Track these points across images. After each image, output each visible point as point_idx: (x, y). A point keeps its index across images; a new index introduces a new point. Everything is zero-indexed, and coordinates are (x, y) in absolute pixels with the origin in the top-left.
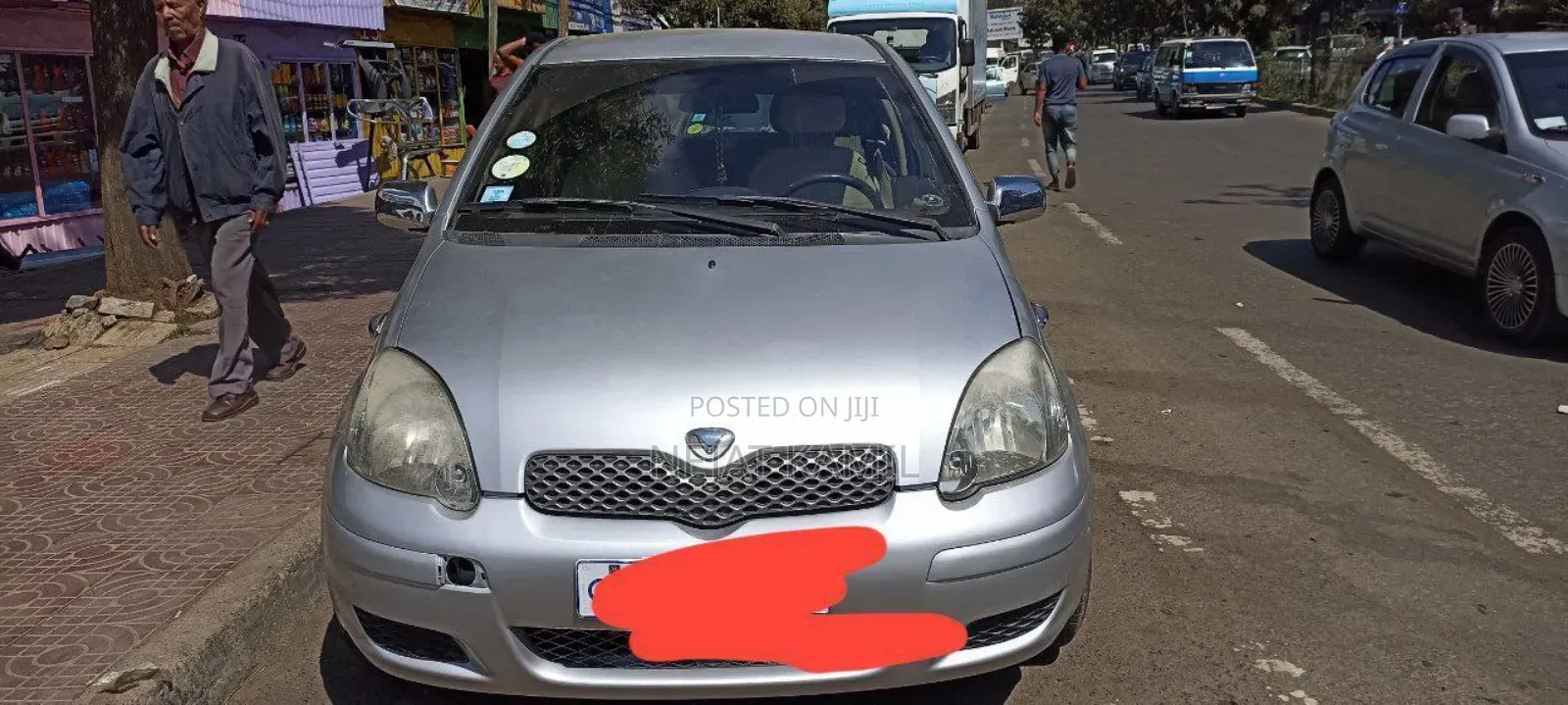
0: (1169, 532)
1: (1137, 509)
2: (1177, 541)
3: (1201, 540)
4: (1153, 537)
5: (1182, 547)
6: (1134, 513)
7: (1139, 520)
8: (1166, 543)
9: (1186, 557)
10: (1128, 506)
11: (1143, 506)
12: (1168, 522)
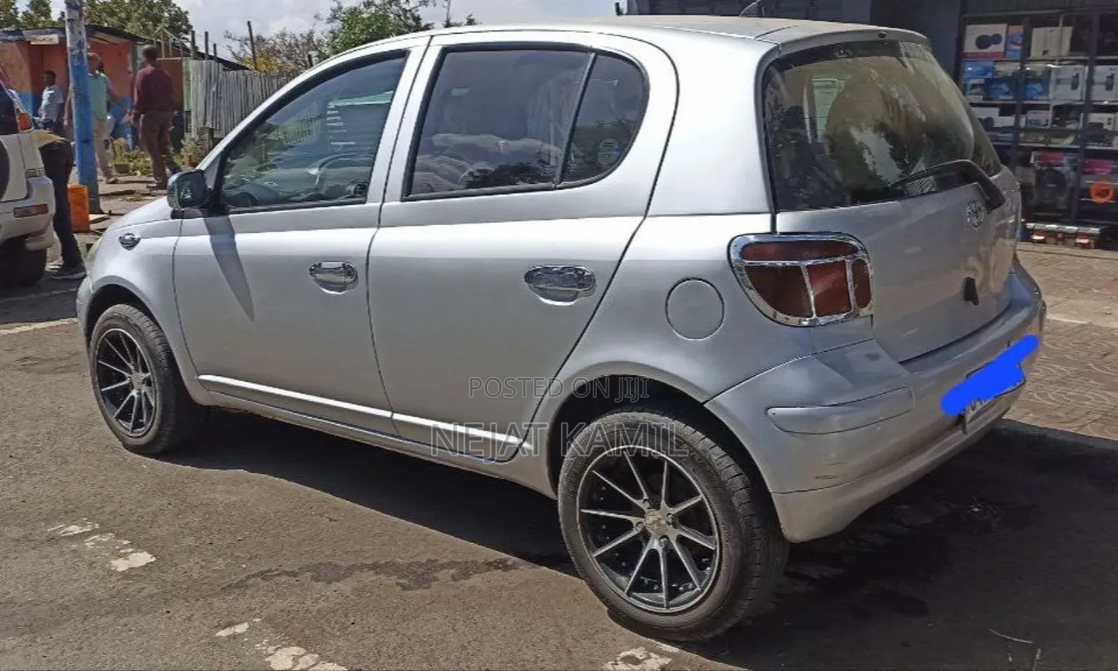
0: (84, 535)
1: (126, 547)
2: (75, 529)
3: (52, 540)
4: (97, 526)
5: (68, 526)
6: (126, 542)
7: (118, 536)
8: (84, 525)
9: (60, 520)
10: (137, 546)
11: (122, 551)
12: (89, 544)
